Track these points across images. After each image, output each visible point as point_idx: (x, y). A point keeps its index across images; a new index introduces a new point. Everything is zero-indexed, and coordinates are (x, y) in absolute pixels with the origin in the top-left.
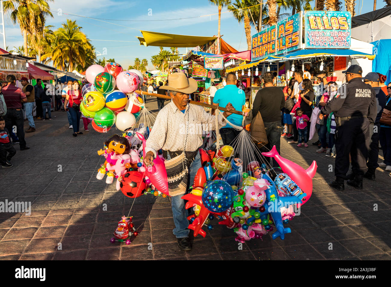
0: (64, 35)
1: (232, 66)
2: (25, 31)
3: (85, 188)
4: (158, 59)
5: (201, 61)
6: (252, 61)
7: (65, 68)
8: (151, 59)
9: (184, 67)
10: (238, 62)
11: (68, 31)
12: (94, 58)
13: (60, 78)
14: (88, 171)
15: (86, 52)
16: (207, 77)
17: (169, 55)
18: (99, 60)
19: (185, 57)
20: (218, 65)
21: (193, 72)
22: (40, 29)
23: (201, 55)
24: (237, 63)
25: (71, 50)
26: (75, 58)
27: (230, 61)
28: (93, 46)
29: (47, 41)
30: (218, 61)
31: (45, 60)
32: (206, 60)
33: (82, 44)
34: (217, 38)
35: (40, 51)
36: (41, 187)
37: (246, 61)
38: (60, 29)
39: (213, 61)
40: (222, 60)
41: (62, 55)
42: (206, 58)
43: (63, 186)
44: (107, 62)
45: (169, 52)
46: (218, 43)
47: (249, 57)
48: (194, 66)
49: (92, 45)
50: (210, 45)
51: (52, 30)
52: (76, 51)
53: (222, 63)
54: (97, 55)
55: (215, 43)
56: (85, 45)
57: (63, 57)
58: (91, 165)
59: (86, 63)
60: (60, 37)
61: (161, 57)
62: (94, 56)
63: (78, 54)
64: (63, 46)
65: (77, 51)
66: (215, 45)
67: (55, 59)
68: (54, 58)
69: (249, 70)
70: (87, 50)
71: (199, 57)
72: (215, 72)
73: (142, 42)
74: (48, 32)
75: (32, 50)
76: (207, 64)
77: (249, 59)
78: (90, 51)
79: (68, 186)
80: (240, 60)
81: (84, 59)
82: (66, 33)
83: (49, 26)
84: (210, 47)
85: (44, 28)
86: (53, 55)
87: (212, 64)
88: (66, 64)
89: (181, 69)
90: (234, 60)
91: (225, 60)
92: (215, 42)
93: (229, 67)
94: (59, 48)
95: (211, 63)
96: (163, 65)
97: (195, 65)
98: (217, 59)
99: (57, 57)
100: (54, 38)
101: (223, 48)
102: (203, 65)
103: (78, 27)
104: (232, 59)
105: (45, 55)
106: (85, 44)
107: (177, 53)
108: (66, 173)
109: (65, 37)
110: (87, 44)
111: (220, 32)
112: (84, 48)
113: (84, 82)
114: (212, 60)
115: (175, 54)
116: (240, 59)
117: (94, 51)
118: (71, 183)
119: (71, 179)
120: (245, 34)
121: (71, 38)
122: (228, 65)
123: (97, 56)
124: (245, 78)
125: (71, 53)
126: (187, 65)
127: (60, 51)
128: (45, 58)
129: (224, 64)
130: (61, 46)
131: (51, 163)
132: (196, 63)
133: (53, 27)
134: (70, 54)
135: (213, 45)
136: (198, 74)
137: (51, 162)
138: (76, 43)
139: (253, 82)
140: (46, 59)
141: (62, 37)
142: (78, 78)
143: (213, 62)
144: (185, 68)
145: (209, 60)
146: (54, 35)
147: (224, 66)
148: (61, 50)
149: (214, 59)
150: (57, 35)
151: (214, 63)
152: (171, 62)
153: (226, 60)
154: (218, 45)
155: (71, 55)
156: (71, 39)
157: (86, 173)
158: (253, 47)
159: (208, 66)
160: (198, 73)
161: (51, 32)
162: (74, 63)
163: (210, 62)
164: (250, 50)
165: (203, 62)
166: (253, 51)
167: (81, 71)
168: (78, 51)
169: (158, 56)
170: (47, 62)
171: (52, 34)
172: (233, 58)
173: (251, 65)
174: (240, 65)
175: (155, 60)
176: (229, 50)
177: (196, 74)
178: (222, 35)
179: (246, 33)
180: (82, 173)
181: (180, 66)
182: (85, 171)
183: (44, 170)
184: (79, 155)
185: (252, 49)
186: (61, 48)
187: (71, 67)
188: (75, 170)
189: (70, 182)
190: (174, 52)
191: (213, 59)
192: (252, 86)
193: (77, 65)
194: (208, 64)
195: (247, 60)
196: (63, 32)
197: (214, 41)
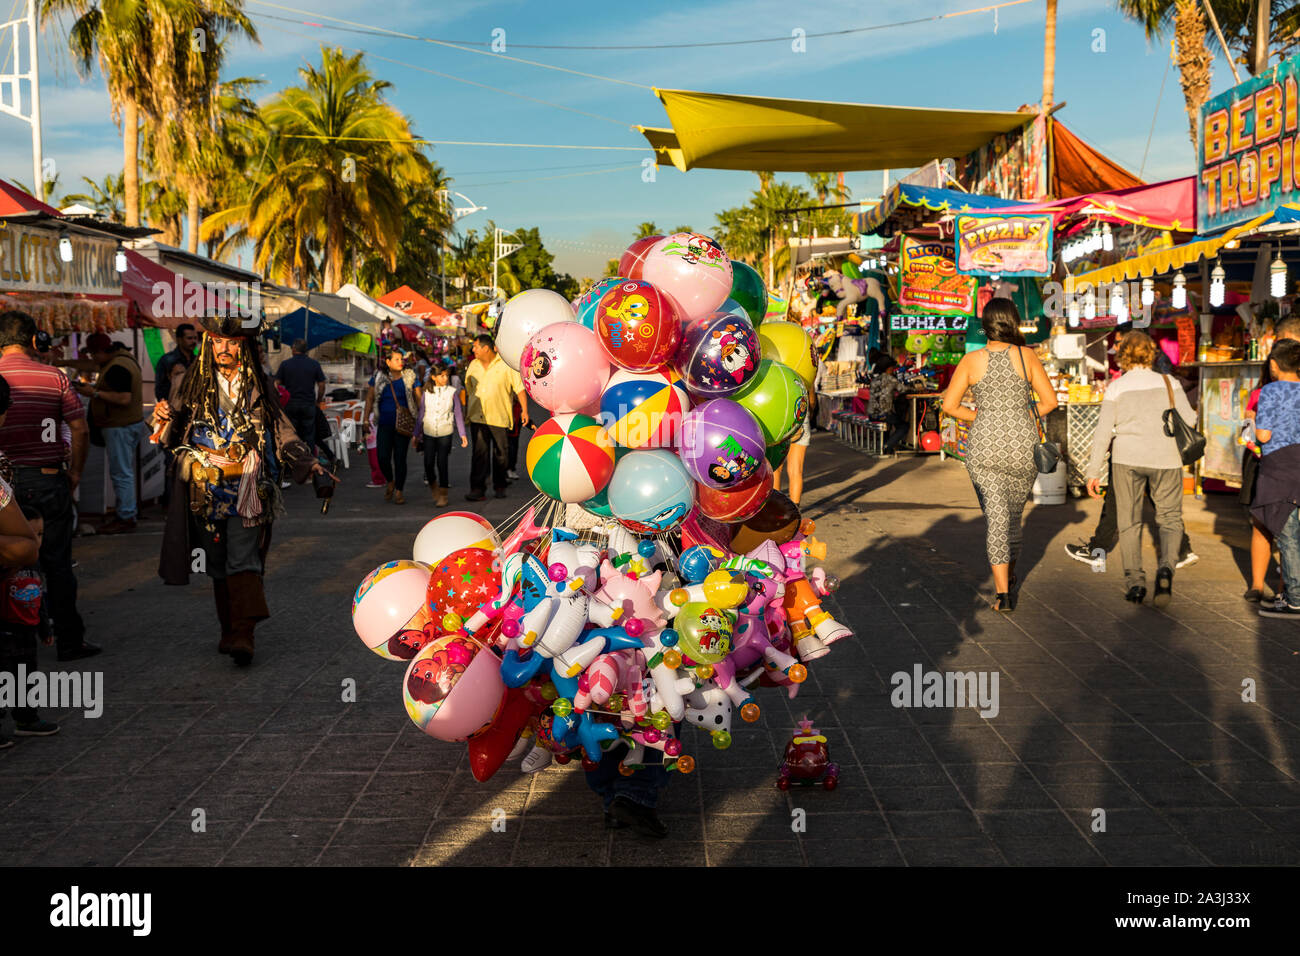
0: (306, 118)
1: (1099, 259)
2: (129, 108)
3: (320, 850)
4: (746, 228)
5: (942, 237)
6: (1201, 231)
7: (306, 276)
8: (715, 228)
9: (865, 266)
10: (1130, 239)
11: (326, 101)
12: (442, 225)
13: (276, 323)
14: (349, 769)
15: (406, 201)
16: (973, 315)
17: (801, 206)
18: (465, 235)
19: (867, 213)
20: (1028, 253)
21: (903, 288)
22: (195, 93)
23: (945, 205)
24: (1127, 244)
25: (335, 192)
26: (355, 229)
27: (1086, 233)
28: (439, 171)
29: (229, 149)
30: (1027, 233)
31: (217, 235)
32: (962, 231)
33: (389, 162)
34: (1035, 117)
35: (196, 195)
36: (119, 837)
37: (1174, 233)
38: (291, 93)
39: (1003, 235)
40: (1048, 229)
41: (293, 216)
42: (964, 220)
43: (220, 837)
44: (506, 245)
45: (800, 191)
46: (1036, 144)
47: (1191, 212)
48: (908, 261)
49: (435, 167)
50: (1001, 155)
51: (254, 101)
52: (357, 194)
53: (1044, 243)
54: (458, 211)
55: (1022, 146)
56: (401, 168)
57: (297, 220)
58: (365, 739)
59: (406, 249)
60: (290, 131)
61: (759, 216)
62: (442, 216)
63: (366, 206)
64: (299, 173)
65: (362, 194)
66: (1022, 151)
67: (264, 235)
68: (258, 227)
69: (1180, 279)
70: (411, 190)
71: (934, 216)
72: (1015, 288)
73: (662, 151)
74: (234, 110)
75: (163, 191)
76: (970, 249)
77: (1191, 221)
78: (423, 193)
79: (244, 841)
80: (1140, 228)
81: (397, 232)
82: (317, 111)
83: (240, 81)
84: (1001, 162)
85: (216, 92)
86: (254, 214)
87: (996, 248)
88: (313, 254)
89: (850, 276)
90: (1107, 228)
91: (1061, 228)
92: (1024, 140)
93: (1087, 264)
94: (281, 182)
95: (989, 246)
96: (771, 255)
97: (912, 257)
98: (1018, 226)
99: (273, 222)
100: (263, 134)
101: (1064, 165)
102: (951, 256)
103: (370, 84)
104: (1101, 225)
105: (218, 215)
106: (402, 160)
107: (839, 194)
108: (245, 773)
109: (313, 128)
110: (412, 161)
111: (1053, 88)
112: (398, 179)
113: (390, 340)
114: (993, 229)
115: (832, 199)
116: (1142, 221)
117: (443, 193)
118: (262, 825)
119: (262, 806)
120: (1182, 96)
121: (337, 133)
122: (1081, 255)
123: (459, 218)
124: (1171, 319)
125: (337, 204)
126: (874, 254)
127: (288, 195)
128: (218, 226)
129: (1057, 248)
130: (294, 174)
131: (186, 727)
132: (916, 244)
133: (255, 85)
134: (330, 207)
135: (1013, 153)
136: (929, 301)
137: (185, 721)
138: (360, 158)
139: (1209, 337)
140: (222, 235)
141: (301, 130)
142: (359, 321)
143: (1000, 240)
144: (867, 268)
145: (981, 232)
146: (263, 123)
147: (1056, 257)
148: (292, 188)
149: (1004, 226)
150: (275, 122)
151: (1003, 244)
152: (806, 242)
153: (1069, 229)
154: (1036, 152)
155: (337, 213)
156: (340, 138)
157: (339, 777)
158: (1208, 162)
159: (972, 257)
160: (930, 293)
161: (248, 110)
162: (351, 250)
163: (983, 239)
164: (1194, 177)
165: (950, 238)
166: (1209, 180)
167: (380, 288)
168: (366, 191)
169: (745, 212)
170: (224, 246)
171: (251, 115)
172: (1102, 216)
173: (1190, 253)
174: (1140, 249)
175: (734, 230)
176: (1095, 175)
177: (918, 300)
178: (1056, 103)
179: (1186, 88)
180: (316, 776)
181: (847, 261)
182: (335, 768)
183: (149, 759)
184: (320, 691)
185: (1201, 170)
186: (291, 179)
187: (332, 268)
188: (291, 760)
189: (257, 818)
190: (823, 190)
191: (1000, 227)
192: (1204, 357)
193: (363, 261)
194: (976, 252)
195: (1177, 225)
196: (303, 106)
197: (1018, 131)
